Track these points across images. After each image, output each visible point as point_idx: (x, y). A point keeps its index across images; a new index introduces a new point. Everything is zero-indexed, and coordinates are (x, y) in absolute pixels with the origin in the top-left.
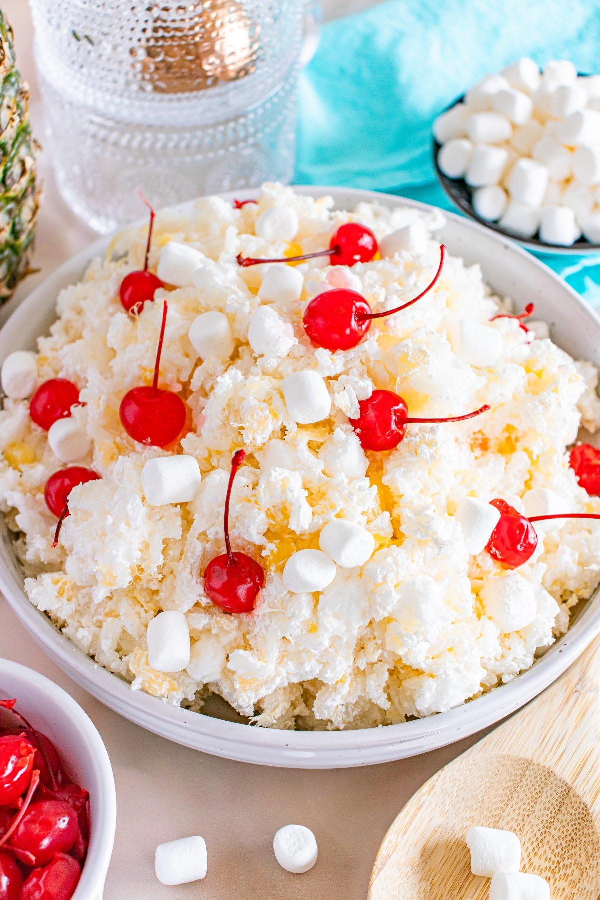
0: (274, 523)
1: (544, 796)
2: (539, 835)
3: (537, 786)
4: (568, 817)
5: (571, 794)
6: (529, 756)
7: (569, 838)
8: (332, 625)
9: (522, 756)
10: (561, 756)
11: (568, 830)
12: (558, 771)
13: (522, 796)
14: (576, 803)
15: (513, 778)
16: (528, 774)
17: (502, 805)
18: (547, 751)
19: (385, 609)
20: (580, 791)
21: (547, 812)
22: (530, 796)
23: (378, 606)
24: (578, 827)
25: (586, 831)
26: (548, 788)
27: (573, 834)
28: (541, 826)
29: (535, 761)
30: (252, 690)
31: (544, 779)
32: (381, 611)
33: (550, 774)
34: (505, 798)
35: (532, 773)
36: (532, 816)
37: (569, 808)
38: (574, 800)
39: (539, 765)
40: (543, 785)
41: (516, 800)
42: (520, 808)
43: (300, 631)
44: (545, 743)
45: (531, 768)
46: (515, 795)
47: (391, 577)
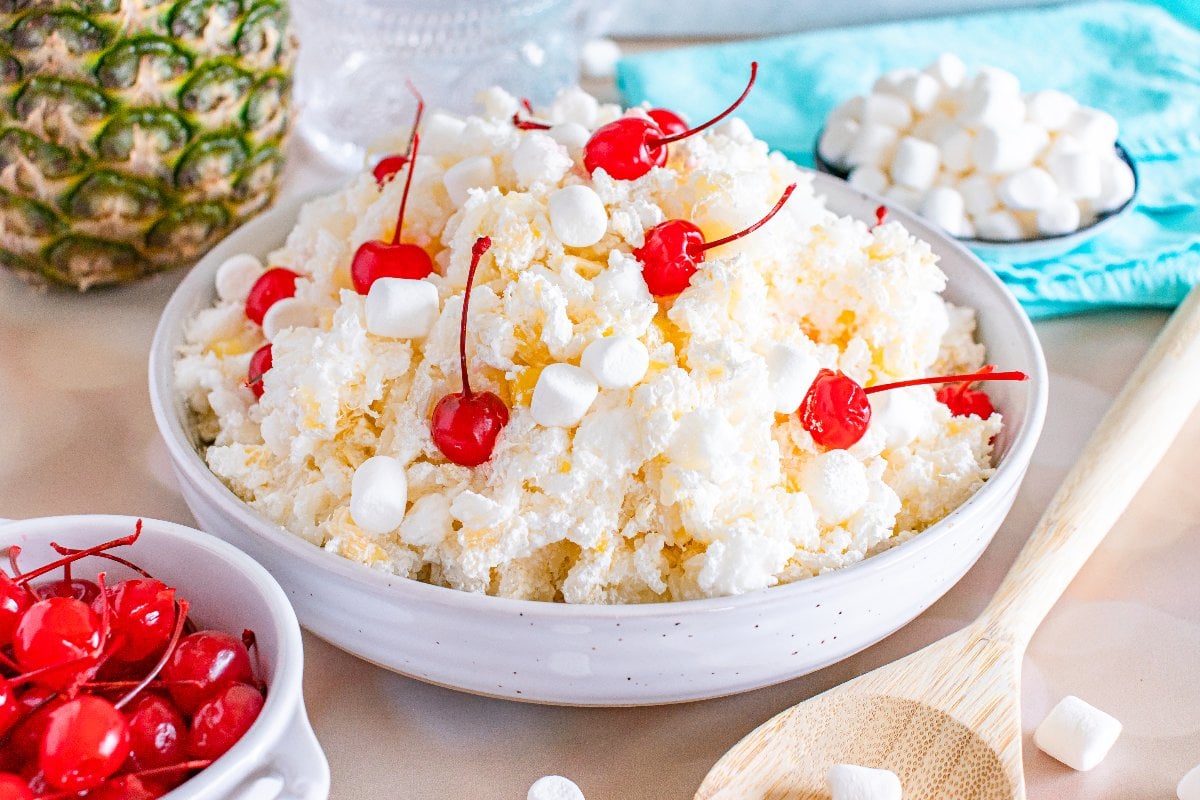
0: (525, 344)
1: (936, 745)
2: (928, 791)
3: (926, 734)
4: (969, 768)
5: (972, 741)
6: (916, 698)
7: (970, 791)
8: (589, 461)
9: (907, 697)
10: (961, 700)
11: (968, 783)
12: (955, 715)
13: (906, 746)
14: (979, 750)
15: (893, 724)
16: (914, 719)
17: (878, 757)
18: (940, 694)
19: (657, 439)
20: (985, 736)
21: (939, 764)
22: (916, 746)
23: (650, 437)
24: (982, 777)
25: (992, 781)
26: (943, 734)
27: (975, 787)
28: (931, 781)
29: (925, 703)
30: (481, 548)
31: (935, 725)
32: (654, 445)
33: (944, 718)
34: (881, 749)
35: (919, 718)
36: (919, 770)
37: (970, 757)
38: (976, 747)
39: (929, 708)
40: (934, 733)
41: (897, 751)
42: (902, 761)
43: (548, 468)
44: (938, 687)
45: (918, 711)
46: (897, 745)
47: (668, 399)
